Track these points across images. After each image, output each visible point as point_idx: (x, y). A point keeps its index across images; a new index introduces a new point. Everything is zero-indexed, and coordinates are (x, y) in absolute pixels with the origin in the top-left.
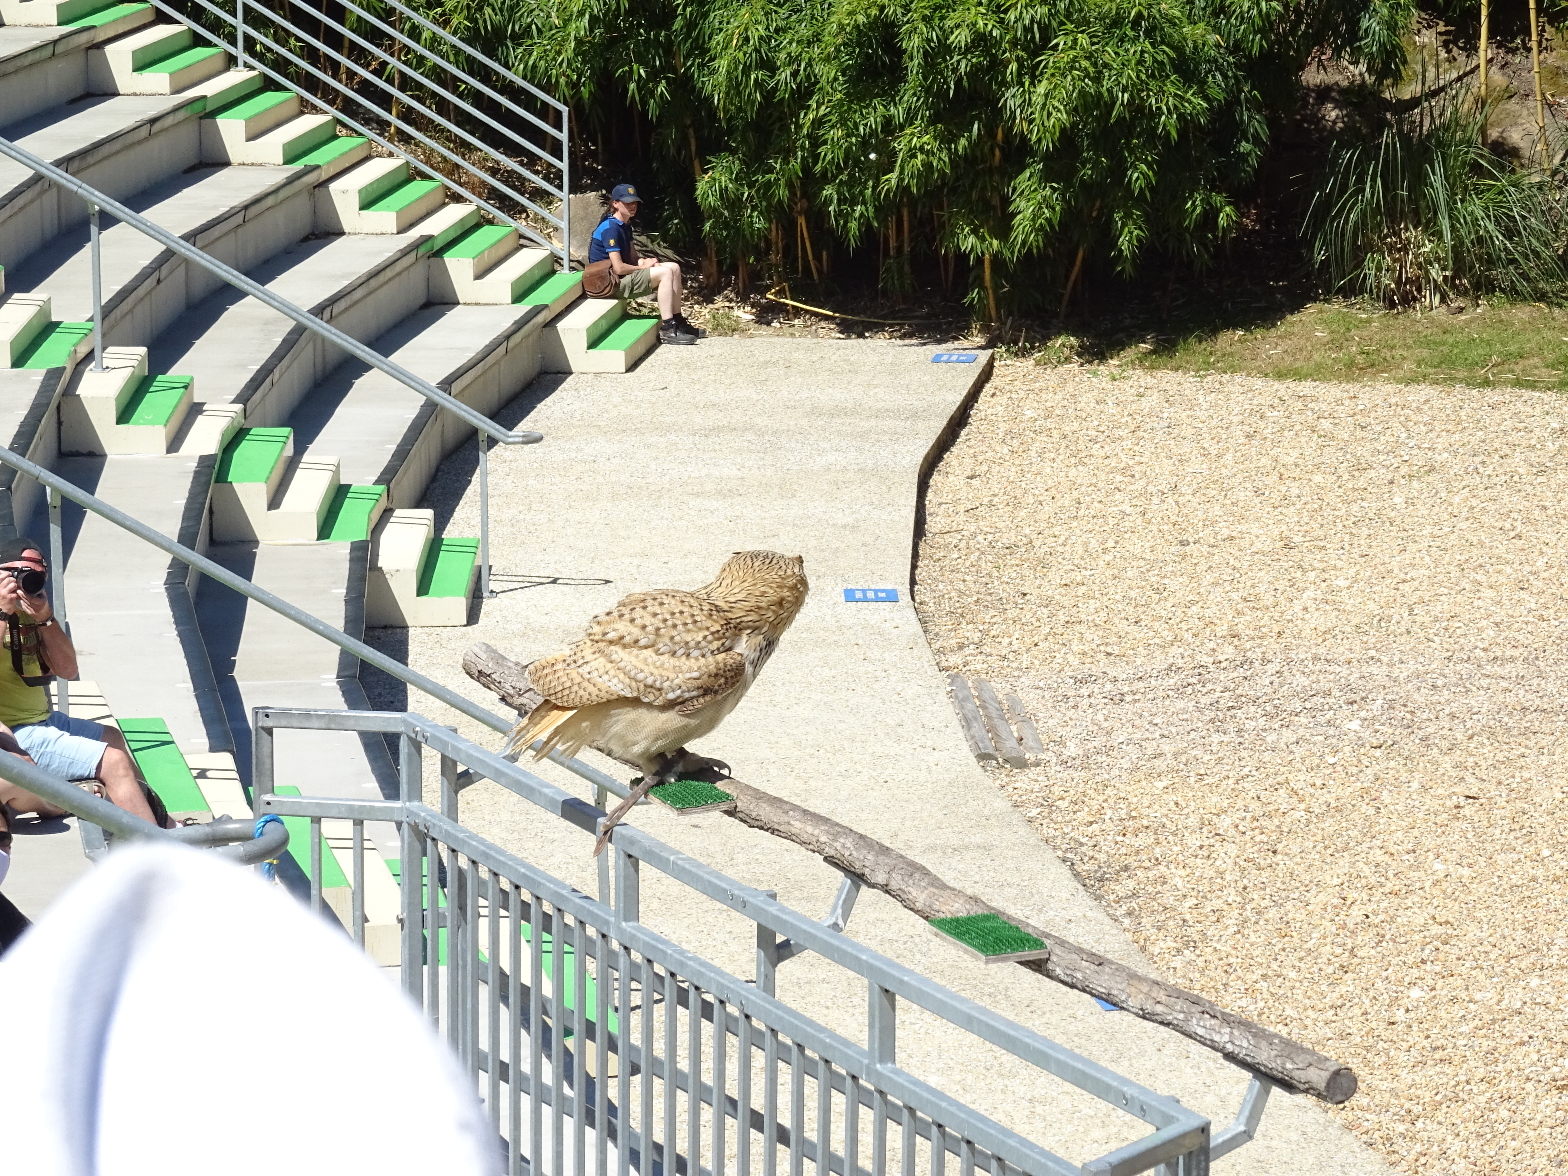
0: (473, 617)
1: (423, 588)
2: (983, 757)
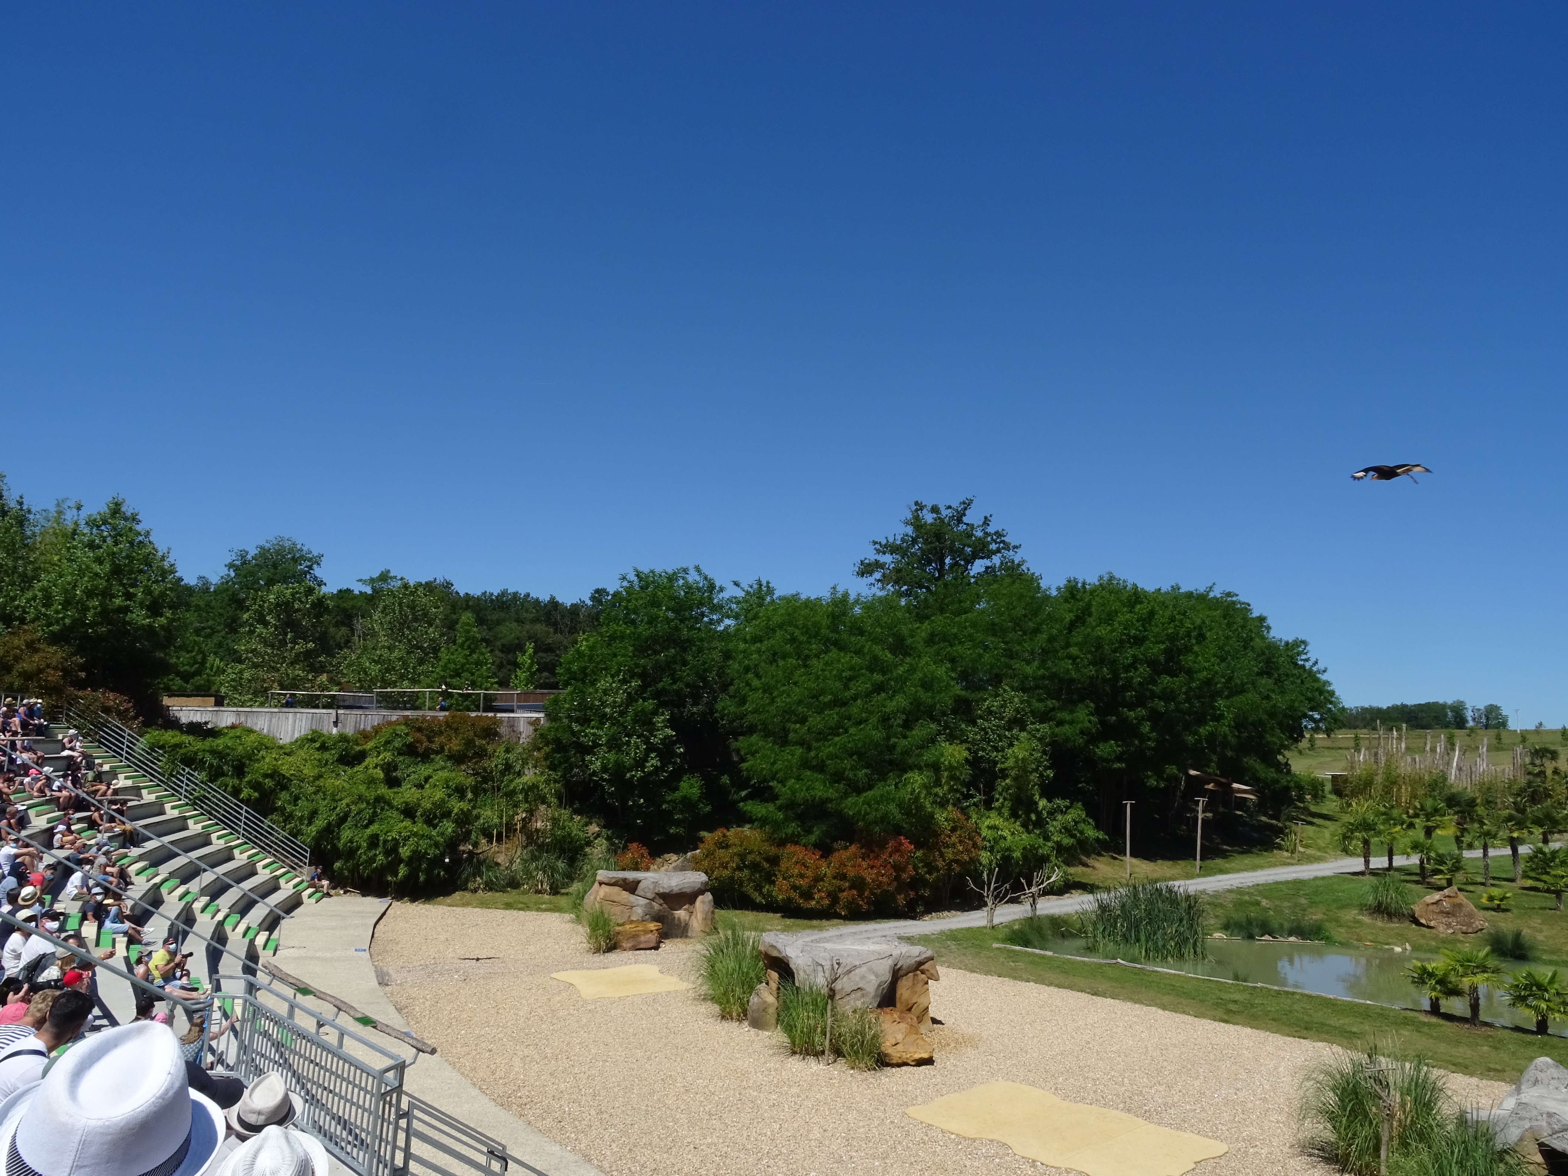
0: (274, 955)
1: (264, 949)
2: (380, 984)
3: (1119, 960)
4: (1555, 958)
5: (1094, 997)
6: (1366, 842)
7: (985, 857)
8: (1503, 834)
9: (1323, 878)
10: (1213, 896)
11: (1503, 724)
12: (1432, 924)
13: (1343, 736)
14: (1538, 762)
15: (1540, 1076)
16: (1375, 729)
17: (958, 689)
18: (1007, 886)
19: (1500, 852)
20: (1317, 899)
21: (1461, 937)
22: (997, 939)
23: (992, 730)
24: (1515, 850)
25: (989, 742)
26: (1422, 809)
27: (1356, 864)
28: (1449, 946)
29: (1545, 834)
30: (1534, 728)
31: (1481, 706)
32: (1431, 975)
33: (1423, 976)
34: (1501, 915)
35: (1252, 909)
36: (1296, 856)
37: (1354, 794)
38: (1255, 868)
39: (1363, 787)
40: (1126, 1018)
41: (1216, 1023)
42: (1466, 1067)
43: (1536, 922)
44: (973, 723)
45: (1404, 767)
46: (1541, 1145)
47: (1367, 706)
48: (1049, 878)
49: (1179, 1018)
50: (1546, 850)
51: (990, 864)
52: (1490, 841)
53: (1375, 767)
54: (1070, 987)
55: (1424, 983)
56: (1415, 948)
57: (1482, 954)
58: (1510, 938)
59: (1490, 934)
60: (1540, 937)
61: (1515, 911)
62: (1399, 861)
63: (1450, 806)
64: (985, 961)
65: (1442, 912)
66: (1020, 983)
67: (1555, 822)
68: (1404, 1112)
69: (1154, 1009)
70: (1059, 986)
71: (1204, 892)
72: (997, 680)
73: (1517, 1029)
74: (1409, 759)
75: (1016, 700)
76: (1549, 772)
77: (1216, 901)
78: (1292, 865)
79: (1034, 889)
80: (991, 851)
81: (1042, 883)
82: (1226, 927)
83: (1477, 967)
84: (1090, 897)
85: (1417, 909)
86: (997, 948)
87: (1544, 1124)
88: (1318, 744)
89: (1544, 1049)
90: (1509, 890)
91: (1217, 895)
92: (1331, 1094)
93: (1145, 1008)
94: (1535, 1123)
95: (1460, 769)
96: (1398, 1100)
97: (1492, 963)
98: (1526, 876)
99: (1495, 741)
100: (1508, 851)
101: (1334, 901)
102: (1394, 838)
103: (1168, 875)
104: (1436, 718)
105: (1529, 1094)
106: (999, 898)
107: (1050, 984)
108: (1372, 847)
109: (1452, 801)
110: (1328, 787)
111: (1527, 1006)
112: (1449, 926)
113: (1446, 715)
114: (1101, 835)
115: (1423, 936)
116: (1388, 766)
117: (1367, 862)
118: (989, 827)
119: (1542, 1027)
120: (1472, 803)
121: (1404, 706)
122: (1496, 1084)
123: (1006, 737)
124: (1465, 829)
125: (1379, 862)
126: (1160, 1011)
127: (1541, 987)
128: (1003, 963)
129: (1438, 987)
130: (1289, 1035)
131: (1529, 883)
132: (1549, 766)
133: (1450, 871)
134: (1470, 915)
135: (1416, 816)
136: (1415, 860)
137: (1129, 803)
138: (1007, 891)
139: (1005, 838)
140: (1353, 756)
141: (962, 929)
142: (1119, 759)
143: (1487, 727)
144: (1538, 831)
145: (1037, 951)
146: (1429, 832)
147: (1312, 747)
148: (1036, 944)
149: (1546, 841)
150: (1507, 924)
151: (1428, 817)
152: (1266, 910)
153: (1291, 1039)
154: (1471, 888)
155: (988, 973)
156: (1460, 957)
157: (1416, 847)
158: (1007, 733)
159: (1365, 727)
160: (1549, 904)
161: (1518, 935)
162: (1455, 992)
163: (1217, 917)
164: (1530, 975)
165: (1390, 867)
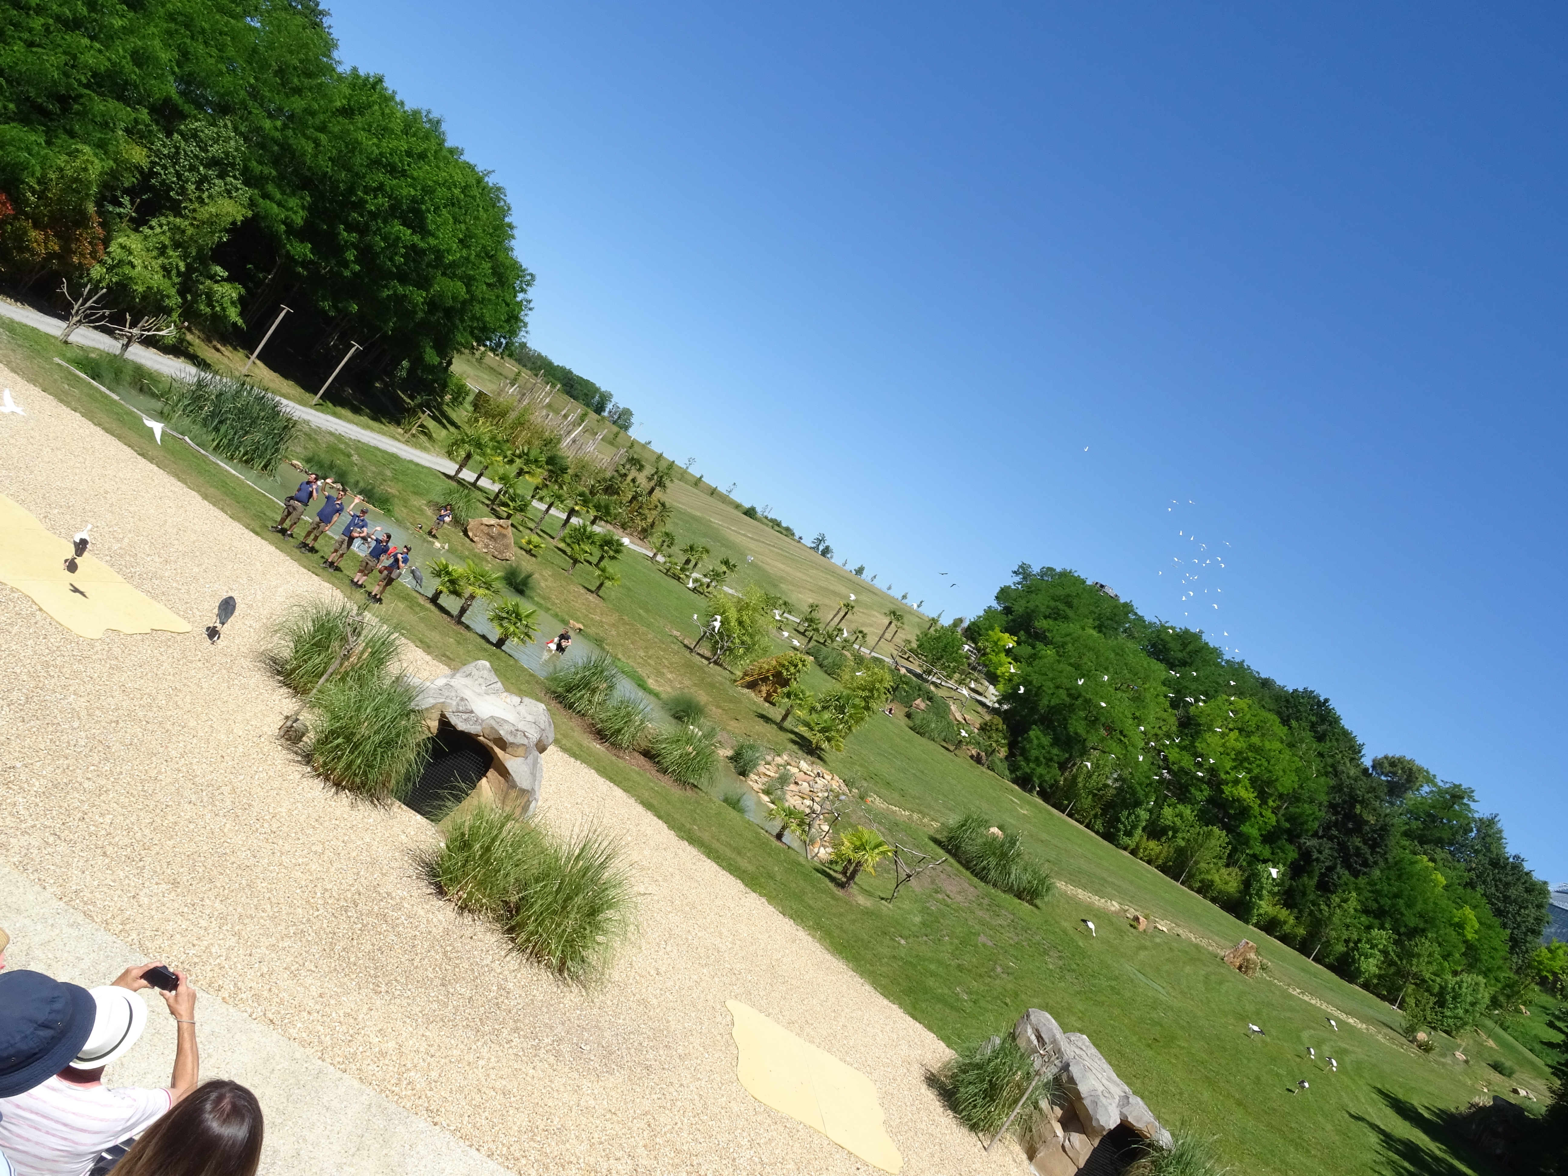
3: (187, 438)
4: (542, 602)
5: (139, 457)
6: (469, 456)
7: (97, 271)
8: (570, 503)
9: (417, 465)
10: (315, 431)
11: (626, 428)
12: (475, 539)
13: (510, 366)
14: (628, 466)
15: (475, 672)
16: (536, 375)
17: (172, 89)
18: (107, 312)
19: (559, 514)
20: (401, 478)
21: (489, 558)
22: (63, 356)
23: (186, 154)
24: (569, 518)
25: (175, 163)
26: (527, 454)
27: (451, 468)
28: (477, 561)
29: (596, 518)
30: (643, 442)
31: (621, 406)
32: (448, 573)
33: (441, 572)
34: (528, 557)
35: (342, 457)
36: (407, 436)
37: (487, 415)
38: (366, 427)
39: (497, 414)
40: (161, 489)
41: (247, 531)
42: (429, 647)
43: (547, 573)
44: (169, 135)
45: (538, 417)
46: (443, 715)
47: (544, 354)
48: (158, 330)
49: (215, 512)
50: (589, 529)
51: (100, 281)
52: (557, 503)
53: (515, 404)
54: (119, 437)
55: (440, 576)
56: (451, 551)
57: (494, 576)
58: (523, 576)
59: (511, 566)
60: (543, 584)
61: (539, 559)
62: (484, 482)
63: (547, 463)
64: (36, 367)
65: (488, 534)
66: (64, 407)
67: (608, 513)
68: (359, 658)
69: (193, 493)
70: (107, 430)
71: (307, 422)
72: (224, 109)
73: (484, 637)
74: (544, 412)
75: (232, 143)
76: (629, 478)
77: (313, 434)
78: (399, 441)
79: (135, 331)
80: (110, 269)
81: (149, 330)
82: (308, 460)
83: (485, 583)
84: (193, 370)
85: (472, 523)
86: (58, 364)
87: (454, 703)
88: (486, 360)
89: (490, 658)
90: (546, 544)
91: (318, 431)
92: (310, 624)
93: (186, 489)
94: (449, 701)
95: (574, 441)
96: (361, 648)
97: (497, 585)
98: (563, 540)
99: (612, 436)
100: (564, 516)
101: (414, 486)
102: (492, 463)
103: (284, 391)
104: (586, 395)
105: (459, 681)
106: (89, 319)
107: (99, 424)
108: (470, 462)
109: (551, 461)
110: (470, 398)
111: (501, 625)
112: (487, 546)
113: (593, 398)
114: (240, 322)
115: (463, 545)
116: (526, 410)
117: (459, 471)
118: (123, 247)
119: (500, 644)
120: (564, 470)
121: (570, 372)
122: (442, 666)
123: (198, 171)
124: (547, 486)
125: (468, 475)
126: (199, 498)
127: (519, 617)
128: (55, 381)
129: (448, 584)
130: (305, 567)
131: (562, 545)
132: (633, 473)
133: (515, 509)
134: (507, 547)
135: (520, 457)
136: (496, 487)
137: (286, 309)
138: (103, 317)
139: (133, 267)
140: (505, 386)
141: (26, 326)
142: (305, 264)
143: (614, 423)
144: (593, 513)
145: (103, 389)
146: (521, 473)
147: (480, 360)
148: (107, 382)
149: (593, 523)
150: (527, 565)
151: (528, 462)
152: (354, 464)
153: (305, 571)
154: (521, 528)
155: (32, 381)
156: (478, 570)
157: (503, 478)
158: (201, 168)
159: (531, 370)
160: (564, 566)
161: (529, 576)
162: (456, 593)
163: (306, 448)
164: (517, 605)
165: (474, 484)
